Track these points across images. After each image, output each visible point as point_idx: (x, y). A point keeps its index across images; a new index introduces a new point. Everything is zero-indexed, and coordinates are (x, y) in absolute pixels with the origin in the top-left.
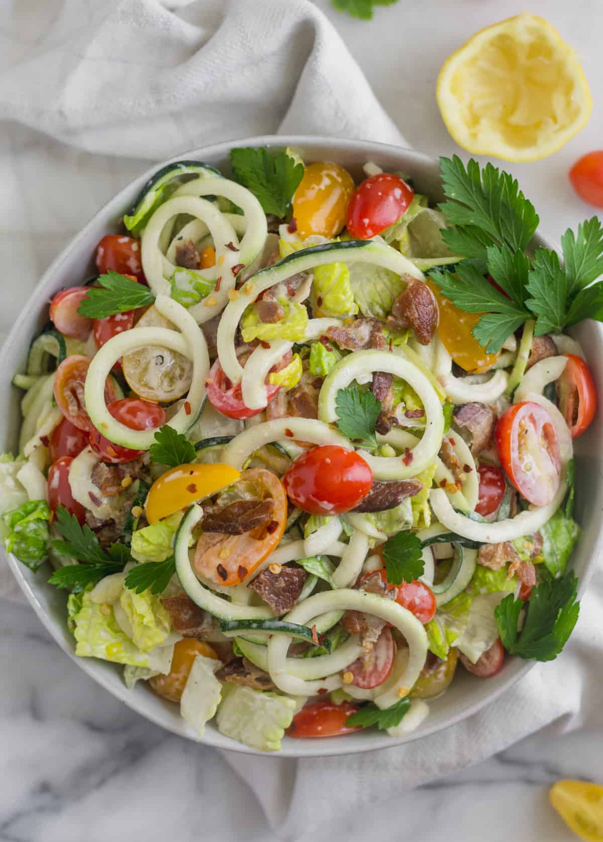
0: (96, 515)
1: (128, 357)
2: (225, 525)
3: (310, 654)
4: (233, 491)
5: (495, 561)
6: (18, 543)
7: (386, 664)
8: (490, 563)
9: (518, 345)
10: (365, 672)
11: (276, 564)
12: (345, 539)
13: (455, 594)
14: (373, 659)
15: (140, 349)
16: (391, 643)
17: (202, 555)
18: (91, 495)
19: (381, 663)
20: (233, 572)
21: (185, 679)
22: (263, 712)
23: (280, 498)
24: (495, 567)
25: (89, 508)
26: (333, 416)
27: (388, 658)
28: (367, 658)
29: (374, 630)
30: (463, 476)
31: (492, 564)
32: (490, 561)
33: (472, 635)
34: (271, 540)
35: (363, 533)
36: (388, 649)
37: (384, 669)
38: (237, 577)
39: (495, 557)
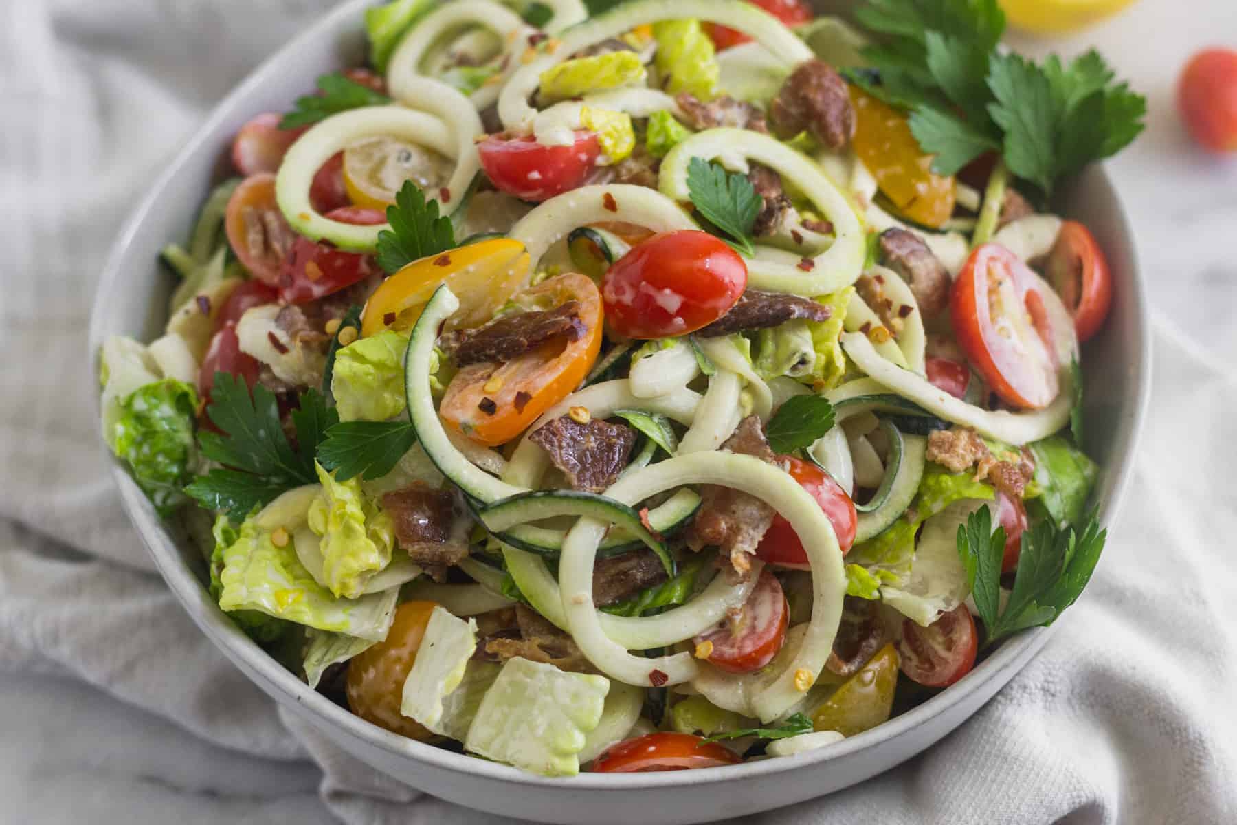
0: (277, 371)
1: (354, 151)
2: (496, 342)
3: (638, 610)
4: (513, 306)
5: (954, 451)
6: (138, 444)
7: (771, 623)
8: (948, 455)
9: (983, 197)
10: (735, 639)
11: (581, 408)
12: (699, 384)
13: (890, 520)
14: (748, 622)
15: (374, 139)
16: (781, 596)
17: (454, 396)
18: (273, 338)
19: (761, 625)
20: (506, 404)
21: (413, 656)
22: (549, 699)
23: (591, 298)
24: (956, 464)
25: (266, 360)
26: (683, 191)
27: (775, 613)
28: (738, 618)
29: (751, 532)
30: (897, 322)
31: (951, 457)
32: (947, 452)
33: (921, 589)
34: (573, 351)
35: (731, 372)
36: (774, 602)
37: (767, 630)
38: (513, 409)
39: (956, 446)
